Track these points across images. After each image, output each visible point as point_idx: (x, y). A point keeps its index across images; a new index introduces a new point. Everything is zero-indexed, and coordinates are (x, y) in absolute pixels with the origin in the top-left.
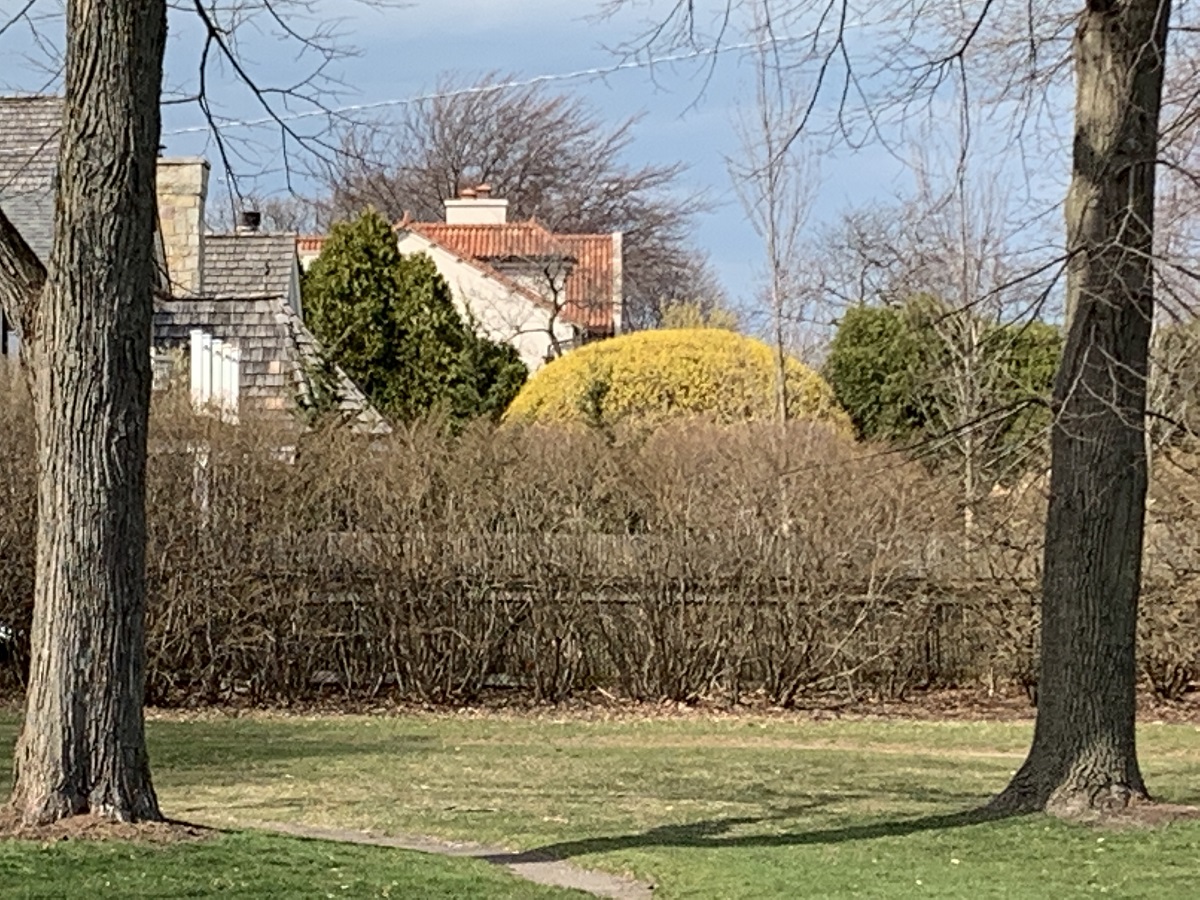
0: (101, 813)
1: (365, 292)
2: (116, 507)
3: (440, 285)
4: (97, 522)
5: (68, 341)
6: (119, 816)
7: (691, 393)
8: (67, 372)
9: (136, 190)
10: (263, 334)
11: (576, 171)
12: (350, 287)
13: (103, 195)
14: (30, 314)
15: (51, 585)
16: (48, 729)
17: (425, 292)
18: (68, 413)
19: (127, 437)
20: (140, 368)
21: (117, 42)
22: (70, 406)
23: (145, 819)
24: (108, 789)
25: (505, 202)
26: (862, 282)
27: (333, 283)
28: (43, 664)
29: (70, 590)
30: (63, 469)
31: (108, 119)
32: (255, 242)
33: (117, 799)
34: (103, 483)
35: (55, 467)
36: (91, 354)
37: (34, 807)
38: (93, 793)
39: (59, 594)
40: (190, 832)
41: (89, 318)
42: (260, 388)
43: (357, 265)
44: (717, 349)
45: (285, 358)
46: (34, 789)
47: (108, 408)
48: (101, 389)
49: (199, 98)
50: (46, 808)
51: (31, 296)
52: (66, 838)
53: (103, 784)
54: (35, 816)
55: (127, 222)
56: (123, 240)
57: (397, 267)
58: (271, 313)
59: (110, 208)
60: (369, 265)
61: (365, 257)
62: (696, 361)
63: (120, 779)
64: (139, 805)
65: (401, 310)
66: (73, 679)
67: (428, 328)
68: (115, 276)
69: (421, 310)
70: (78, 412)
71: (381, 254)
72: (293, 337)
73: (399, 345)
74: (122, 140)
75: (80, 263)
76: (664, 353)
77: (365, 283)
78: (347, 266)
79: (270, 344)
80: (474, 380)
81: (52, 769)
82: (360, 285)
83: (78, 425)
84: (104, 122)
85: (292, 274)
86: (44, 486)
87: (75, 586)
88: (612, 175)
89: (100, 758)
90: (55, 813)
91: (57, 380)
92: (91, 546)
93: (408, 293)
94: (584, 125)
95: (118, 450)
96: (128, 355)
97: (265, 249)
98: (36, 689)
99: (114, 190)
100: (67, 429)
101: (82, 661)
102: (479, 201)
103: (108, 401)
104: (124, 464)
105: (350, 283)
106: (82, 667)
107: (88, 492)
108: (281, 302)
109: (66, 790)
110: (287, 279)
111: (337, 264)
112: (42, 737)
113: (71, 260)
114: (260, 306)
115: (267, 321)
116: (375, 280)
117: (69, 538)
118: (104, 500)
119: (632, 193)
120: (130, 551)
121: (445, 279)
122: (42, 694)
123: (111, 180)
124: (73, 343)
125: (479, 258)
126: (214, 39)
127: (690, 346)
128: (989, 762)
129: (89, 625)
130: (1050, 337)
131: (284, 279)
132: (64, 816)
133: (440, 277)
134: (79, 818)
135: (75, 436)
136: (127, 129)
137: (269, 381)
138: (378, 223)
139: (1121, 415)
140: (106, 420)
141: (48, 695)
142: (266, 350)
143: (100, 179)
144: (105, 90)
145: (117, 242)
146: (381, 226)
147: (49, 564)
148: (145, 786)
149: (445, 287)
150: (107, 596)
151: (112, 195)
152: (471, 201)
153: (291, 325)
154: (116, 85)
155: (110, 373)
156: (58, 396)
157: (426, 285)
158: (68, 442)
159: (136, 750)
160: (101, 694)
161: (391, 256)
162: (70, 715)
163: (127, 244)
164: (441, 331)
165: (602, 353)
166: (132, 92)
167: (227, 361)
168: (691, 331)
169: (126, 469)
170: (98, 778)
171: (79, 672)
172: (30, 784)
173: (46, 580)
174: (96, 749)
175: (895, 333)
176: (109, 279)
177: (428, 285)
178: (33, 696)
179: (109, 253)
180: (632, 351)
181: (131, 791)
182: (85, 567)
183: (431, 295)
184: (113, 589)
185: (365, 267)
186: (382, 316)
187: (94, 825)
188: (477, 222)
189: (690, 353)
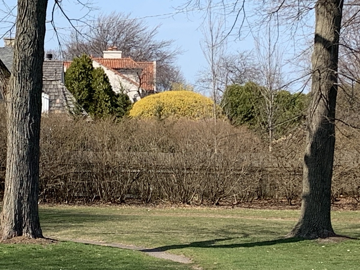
0: (26, 236)
1: (83, 78)
2: (31, 144)
3: (105, 77)
4: (26, 149)
5: (17, 94)
6: (31, 237)
7: (181, 110)
8: (17, 103)
9: (38, 49)
10: (54, 91)
11: (141, 42)
12: (79, 77)
13: (28, 50)
14: (6, 86)
15: (11, 167)
16: (10, 210)
17: (101, 79)
18: (17, 116)
19: (34, 123)
20: (39, 102)
21: (33, 5)
22: (18, 114)
23: (39, 237)
24: (28, 228)
25: (121, 52)
26: (227, 77)
27: (73, 76)
28: (9, 191)
29: (17, 169)
30: (15, 132)
31: (30, 28)
32: (51, 63)
33: (31, 231)
34: (27, 137)
35: (13, 132)
36: (24, 98)
37: (6, 233)
38: (23, 230)
39: (14, 169)
40: (52, 242)
41: (24, 87)
42: (53, 107)
43: (80, 70)
44: (189, 97)
45: (61, 98)
46: (5, 228)
47: (29, 115)
48: (27, 109)
49: (51, 22)
50: (9, 234)
51: (6, 81)
52: (16, 243)
53: (26, 227)
54: (6, 236)
55: (35, 58)
56: (34, 64)
57: (93, 71)
58: (57, 85)
59: (30, 54)
60: (84, 70)
61: (83, 68)
62: (183, 101)
63: (31, 226)
64: (37, 234)
65: (94, 84)
66: (17, 196)
67: (102, 89)
68: (31, 75)
69: (100, 84)
70: (20, 115)
71: (88, 67)
72: (64, 92)
73: (93, 95)
74: (34, 34)
75: (21, 71)
76: (173, 98)
77: (83, 76)
78: (78, 71)
79: (57, 94)
80: (122, 106)
81: (11, 222)
82: (82, 76)
83: (20, 119)
84: (29, 29)
85: (62, 73)
86: (9, 138)
87: (18, 167)
88: (152, 44)
89: (26, 219)
90: (12, 236)
91: (14, 106)
92: (24, 156)
93: (96, 79)
94: (143, 28)
95: (32, 127)
96: (35, 99)
97: (54, 65)
98: (6, 198)
99: (32, 49)
100: (17, 121)
101: (21, 190)
102: (113, 52)
103: (29, 112)
104: (34, 131)
105: (79, 75)
106: (20, 192)
107: (23, 140)
108: (60, 81)
109: (15, 229)
110: (61, 74)
111: (75, 70)
112: (8, 213)
113: (19, 70)
114: (53, 83)
115: (56, 87)
116: (86, 75)
117: (17, 153)
118: (28, 142)
119: (159, 49)
120: (35, 157)
121: (107, 75)
122: (8, 200)
123: (31, 46)
124: (19, 95)
125: (114, 69)
126: (56, 4)
127: (181, 96)
128: (280, 222)
129: (23, 179)
130: (288, 95)
131: (59, 75)
132: (15, 236)
133: (106, 74)
134: (19, 237)
135: (19, 122)
136: (36, 31)
137: (56, 105)
138: (87, 58)
139: (328, 120)
140: (29, 118)
141: (10, 200)
142: (55, 96)
143: (28, 45)
144: (29, 19)
145: (32, 65)
146: (88, 59)
147: (11, 161)
148: (38, 228)
149: (107, 77)
150: (28, 171)
151: (31, 51)
152: (111, 51)
153: (63, 88)
154: (33, 17)
155: (30, 103)
156: (14, 111)
157: (101, 77)
158: (17, 124)
159: (36, 217)
160: (26, 200)
161: (91, 67)
162: (17, 206)
163: (35, 65)
164: (105, 90)
165: (154, 98)
166: (37, 20)
167: (46, 99)
168: (181, 92)
169: (34, 133)
170: (25, 225)
171: (19, 193)
172: (4, 227)
173: (10, 166)
174: (24, 217)
175: (241, 93)
176: (30, 75)
177: (102, 77)
178: (5, 200)
179: (30, 68)
180: (163, 97)
181: (35, 229)
182: (21, 162)
183: (103, 80)
184: (30, 168)
185: (83, 71)
186: (88, 86)
187: (24, 239)
188: (113, 58)
189: (181, 98)
